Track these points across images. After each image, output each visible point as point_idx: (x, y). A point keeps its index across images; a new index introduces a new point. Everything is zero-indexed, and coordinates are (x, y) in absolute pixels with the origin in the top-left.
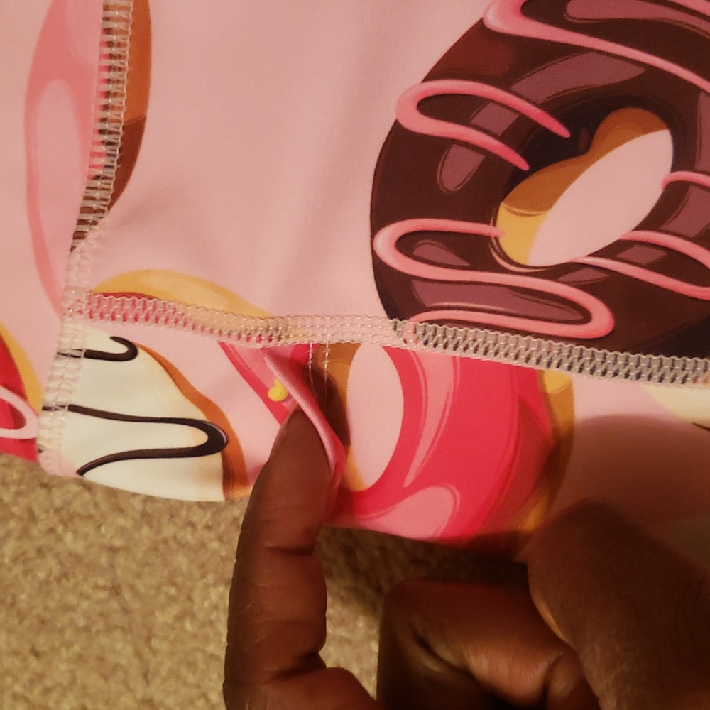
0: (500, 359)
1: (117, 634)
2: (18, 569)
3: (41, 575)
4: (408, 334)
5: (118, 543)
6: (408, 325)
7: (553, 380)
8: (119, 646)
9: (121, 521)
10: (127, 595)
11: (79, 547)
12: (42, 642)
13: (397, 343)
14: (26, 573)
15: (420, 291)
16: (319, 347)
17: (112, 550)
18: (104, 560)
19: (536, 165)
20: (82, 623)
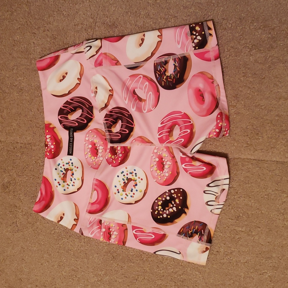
8: (85, 260)
9: (88, 247)
11: (83, 249)
12: (77, 260)
17: (86, 250)
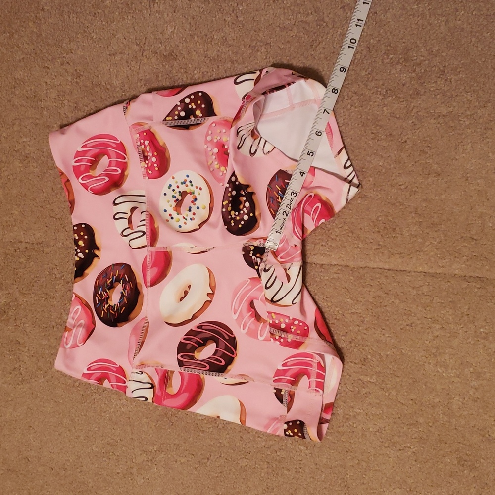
0: (195, 373)
1: (128, 426)
2: (113, 414)
3: (117, 415)
4: (182, 370)
5: (130, 410)
6: (182, 368)
7: (202, 376)
10: (131, 419)
13: (180, 371)
14: (115, 414)
15: (184, 363)
16: (168, 371)
18: (128, 413)
19: (199, 347)
20: (123, 424)
